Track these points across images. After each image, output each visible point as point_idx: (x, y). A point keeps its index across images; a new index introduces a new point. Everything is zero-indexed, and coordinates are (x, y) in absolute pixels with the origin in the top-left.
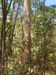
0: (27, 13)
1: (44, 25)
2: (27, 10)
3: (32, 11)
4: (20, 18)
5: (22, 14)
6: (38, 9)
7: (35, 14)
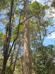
0: (27, 55)
1: (45, 64)
2: (26, 52)
3: (32, 51)
4: (20, 58)
5: (22, 54)
6: (37, 49)
7: (35, 54)
